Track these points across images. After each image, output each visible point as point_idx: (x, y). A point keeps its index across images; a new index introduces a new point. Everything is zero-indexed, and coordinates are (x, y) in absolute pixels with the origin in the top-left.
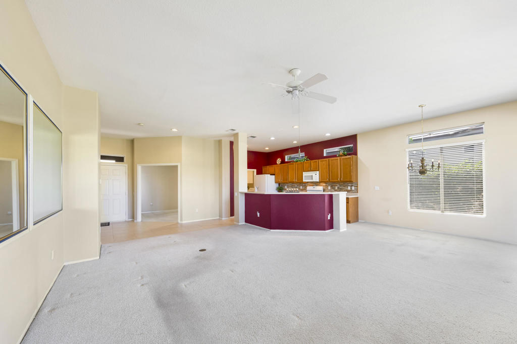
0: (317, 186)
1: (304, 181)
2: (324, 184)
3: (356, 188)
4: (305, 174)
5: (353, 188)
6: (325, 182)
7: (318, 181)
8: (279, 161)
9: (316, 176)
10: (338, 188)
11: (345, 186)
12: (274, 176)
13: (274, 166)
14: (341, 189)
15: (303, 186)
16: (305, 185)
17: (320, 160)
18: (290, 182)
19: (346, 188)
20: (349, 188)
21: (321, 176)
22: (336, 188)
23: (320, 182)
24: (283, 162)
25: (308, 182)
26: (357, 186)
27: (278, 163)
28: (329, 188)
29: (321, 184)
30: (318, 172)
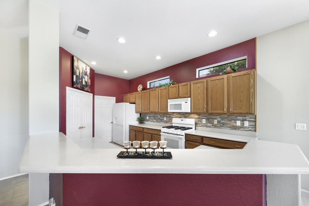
0: (186, 117)
1: (169, 111)
2: (196, 116)
3: (253, 124)
4: (171, 102)
5: (246, 124)
6: (199, 114)
7: (189, 111)
8: (140, 87)
9: (186, 105)
10: (218, 122)
11: (230, 121)
12: (134, 105)
13: (134, 93)
14: (223, 124)
15: (167, 117)
16: (170, 116)
17: (192, 83)
18: (152, 112)
19: (232, 123)
20: (239, 123)
21: (193, 105)
22: (216, 122)
23: (191, 113)
24: (144, 89)
25: (174, 113)
26: (255, 121)
27: (139, 90)
28: (204, 121)
29: (192, 115)
30: (189, 99)
